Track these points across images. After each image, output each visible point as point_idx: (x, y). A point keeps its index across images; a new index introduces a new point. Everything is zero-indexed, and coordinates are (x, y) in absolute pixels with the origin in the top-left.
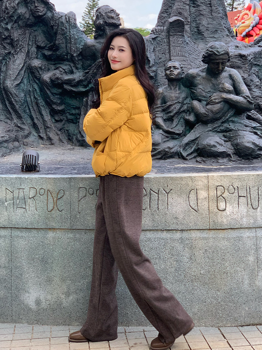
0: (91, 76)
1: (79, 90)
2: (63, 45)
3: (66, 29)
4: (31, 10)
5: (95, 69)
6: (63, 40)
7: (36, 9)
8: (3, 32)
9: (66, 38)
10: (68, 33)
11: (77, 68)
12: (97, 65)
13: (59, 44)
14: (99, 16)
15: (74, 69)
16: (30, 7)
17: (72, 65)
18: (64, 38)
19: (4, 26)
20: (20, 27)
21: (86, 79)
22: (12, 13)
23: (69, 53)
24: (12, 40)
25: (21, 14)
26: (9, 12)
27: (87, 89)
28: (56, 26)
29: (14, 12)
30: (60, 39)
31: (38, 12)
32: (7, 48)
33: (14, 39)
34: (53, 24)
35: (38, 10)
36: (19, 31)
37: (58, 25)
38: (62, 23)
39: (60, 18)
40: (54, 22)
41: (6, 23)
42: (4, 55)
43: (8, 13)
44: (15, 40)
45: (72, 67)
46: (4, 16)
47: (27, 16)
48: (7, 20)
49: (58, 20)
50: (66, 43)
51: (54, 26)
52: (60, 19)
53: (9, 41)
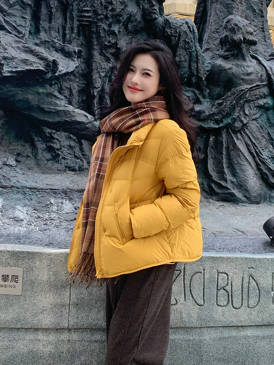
0: (228, 109)
1: (209, 126)
2: (186, 64)
3: (192, 42)
4: (144, 10)
5: (234, 100)
6: (186, 56)
7: (153, 8)
8: (105, 36)
9: (190, 55)
10: (194, 47)
11: (204, 97)
12: (237, 95)
13: (181, 61)
14: (236, 29)
15: (200, 97)
16: (142, 5)
17: (197, 92)
18: (187, 54)
19: (106, 28)
20: (128, 32)
21: (220, 113)
22: (120, 10)
23: (195, 76)
24: (118, 50)
25: (132, 14)
26: (115, 8)
27: (221, 125)
28: (175, 37)
29: (122, 9)
30: (182, 55)
31: (155, 13)
32: (112, 60)
33: (122, 49)
34: (171, 33)
35: (155, 11)
36: (126, 38)
37: (180, 35)
38: (185, 32)
39: (181, 25)
40: (172, 30)
41: (108, 24)
42: (108, 69)
43: (113, 10)
44: (124, 50)
45: (197, 94)
46: (105, 13)
47: (139, 17)
48: (111, 20)
49: (179, 29)
50: (190, 61)
51: (172, 36)
52: (182, 27)
53: (113, 51)
